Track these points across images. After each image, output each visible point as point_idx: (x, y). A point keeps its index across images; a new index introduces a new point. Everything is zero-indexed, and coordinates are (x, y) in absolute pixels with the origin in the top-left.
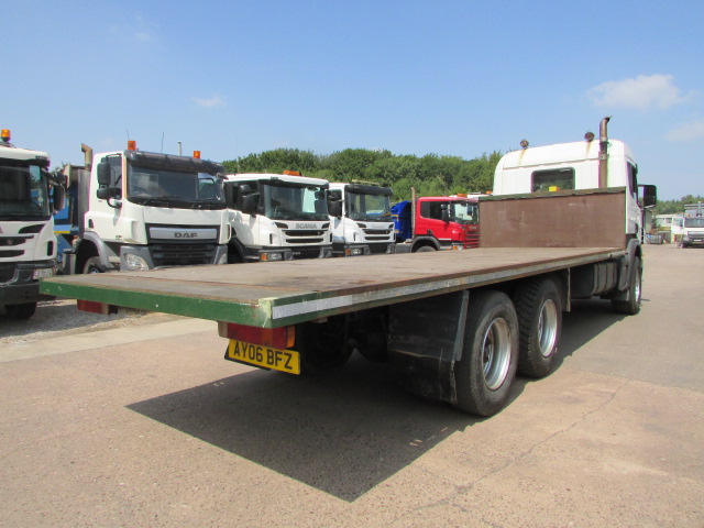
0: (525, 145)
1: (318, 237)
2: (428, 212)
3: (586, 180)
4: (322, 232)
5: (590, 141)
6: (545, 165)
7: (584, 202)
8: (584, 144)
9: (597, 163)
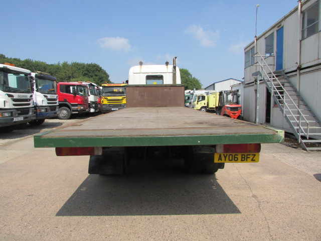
0: (141, 64)
1: (28, 102)
2: (64, 90)
3: (168, 80)
4: (30, 100)
5: (167, 65)
6: (152, 73)
7: (170, 89)
8: (165, 66)
9: (172, 74)
